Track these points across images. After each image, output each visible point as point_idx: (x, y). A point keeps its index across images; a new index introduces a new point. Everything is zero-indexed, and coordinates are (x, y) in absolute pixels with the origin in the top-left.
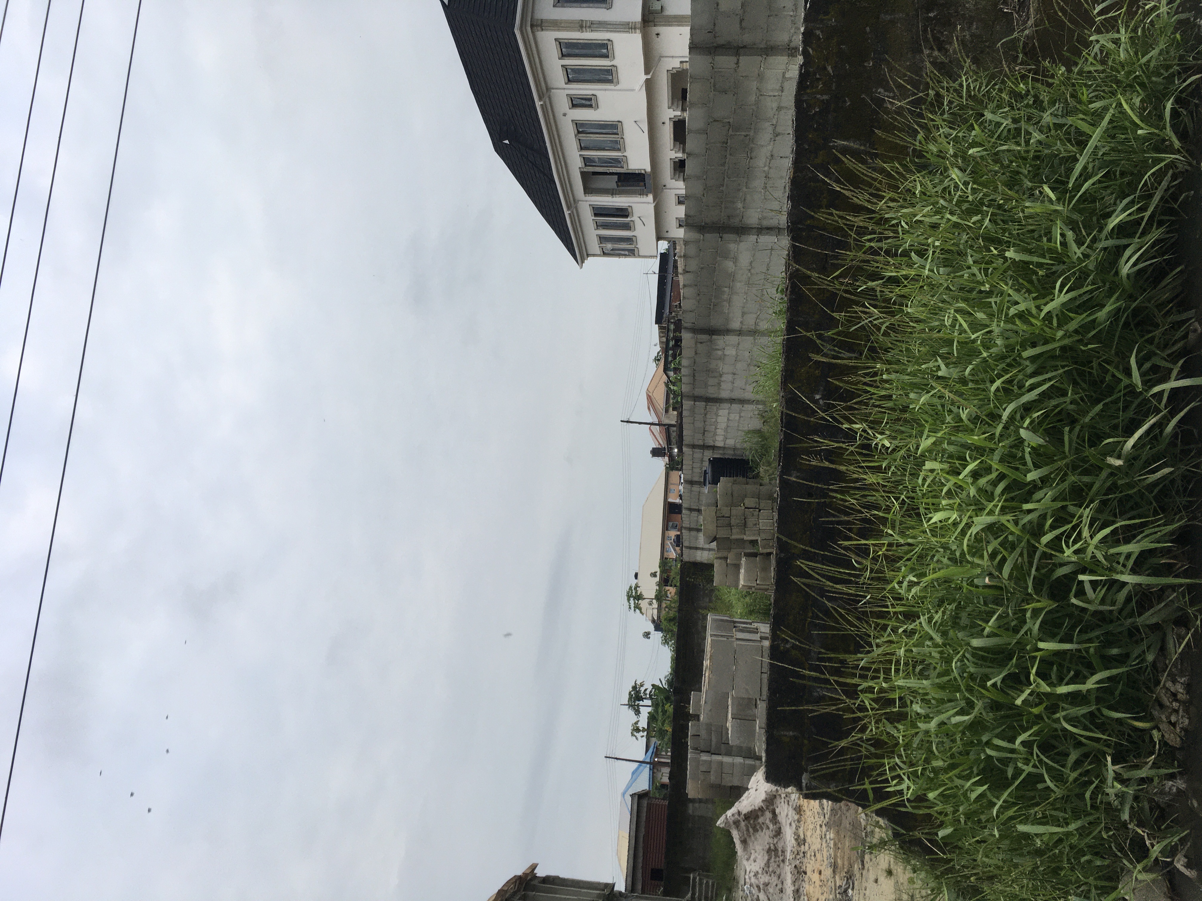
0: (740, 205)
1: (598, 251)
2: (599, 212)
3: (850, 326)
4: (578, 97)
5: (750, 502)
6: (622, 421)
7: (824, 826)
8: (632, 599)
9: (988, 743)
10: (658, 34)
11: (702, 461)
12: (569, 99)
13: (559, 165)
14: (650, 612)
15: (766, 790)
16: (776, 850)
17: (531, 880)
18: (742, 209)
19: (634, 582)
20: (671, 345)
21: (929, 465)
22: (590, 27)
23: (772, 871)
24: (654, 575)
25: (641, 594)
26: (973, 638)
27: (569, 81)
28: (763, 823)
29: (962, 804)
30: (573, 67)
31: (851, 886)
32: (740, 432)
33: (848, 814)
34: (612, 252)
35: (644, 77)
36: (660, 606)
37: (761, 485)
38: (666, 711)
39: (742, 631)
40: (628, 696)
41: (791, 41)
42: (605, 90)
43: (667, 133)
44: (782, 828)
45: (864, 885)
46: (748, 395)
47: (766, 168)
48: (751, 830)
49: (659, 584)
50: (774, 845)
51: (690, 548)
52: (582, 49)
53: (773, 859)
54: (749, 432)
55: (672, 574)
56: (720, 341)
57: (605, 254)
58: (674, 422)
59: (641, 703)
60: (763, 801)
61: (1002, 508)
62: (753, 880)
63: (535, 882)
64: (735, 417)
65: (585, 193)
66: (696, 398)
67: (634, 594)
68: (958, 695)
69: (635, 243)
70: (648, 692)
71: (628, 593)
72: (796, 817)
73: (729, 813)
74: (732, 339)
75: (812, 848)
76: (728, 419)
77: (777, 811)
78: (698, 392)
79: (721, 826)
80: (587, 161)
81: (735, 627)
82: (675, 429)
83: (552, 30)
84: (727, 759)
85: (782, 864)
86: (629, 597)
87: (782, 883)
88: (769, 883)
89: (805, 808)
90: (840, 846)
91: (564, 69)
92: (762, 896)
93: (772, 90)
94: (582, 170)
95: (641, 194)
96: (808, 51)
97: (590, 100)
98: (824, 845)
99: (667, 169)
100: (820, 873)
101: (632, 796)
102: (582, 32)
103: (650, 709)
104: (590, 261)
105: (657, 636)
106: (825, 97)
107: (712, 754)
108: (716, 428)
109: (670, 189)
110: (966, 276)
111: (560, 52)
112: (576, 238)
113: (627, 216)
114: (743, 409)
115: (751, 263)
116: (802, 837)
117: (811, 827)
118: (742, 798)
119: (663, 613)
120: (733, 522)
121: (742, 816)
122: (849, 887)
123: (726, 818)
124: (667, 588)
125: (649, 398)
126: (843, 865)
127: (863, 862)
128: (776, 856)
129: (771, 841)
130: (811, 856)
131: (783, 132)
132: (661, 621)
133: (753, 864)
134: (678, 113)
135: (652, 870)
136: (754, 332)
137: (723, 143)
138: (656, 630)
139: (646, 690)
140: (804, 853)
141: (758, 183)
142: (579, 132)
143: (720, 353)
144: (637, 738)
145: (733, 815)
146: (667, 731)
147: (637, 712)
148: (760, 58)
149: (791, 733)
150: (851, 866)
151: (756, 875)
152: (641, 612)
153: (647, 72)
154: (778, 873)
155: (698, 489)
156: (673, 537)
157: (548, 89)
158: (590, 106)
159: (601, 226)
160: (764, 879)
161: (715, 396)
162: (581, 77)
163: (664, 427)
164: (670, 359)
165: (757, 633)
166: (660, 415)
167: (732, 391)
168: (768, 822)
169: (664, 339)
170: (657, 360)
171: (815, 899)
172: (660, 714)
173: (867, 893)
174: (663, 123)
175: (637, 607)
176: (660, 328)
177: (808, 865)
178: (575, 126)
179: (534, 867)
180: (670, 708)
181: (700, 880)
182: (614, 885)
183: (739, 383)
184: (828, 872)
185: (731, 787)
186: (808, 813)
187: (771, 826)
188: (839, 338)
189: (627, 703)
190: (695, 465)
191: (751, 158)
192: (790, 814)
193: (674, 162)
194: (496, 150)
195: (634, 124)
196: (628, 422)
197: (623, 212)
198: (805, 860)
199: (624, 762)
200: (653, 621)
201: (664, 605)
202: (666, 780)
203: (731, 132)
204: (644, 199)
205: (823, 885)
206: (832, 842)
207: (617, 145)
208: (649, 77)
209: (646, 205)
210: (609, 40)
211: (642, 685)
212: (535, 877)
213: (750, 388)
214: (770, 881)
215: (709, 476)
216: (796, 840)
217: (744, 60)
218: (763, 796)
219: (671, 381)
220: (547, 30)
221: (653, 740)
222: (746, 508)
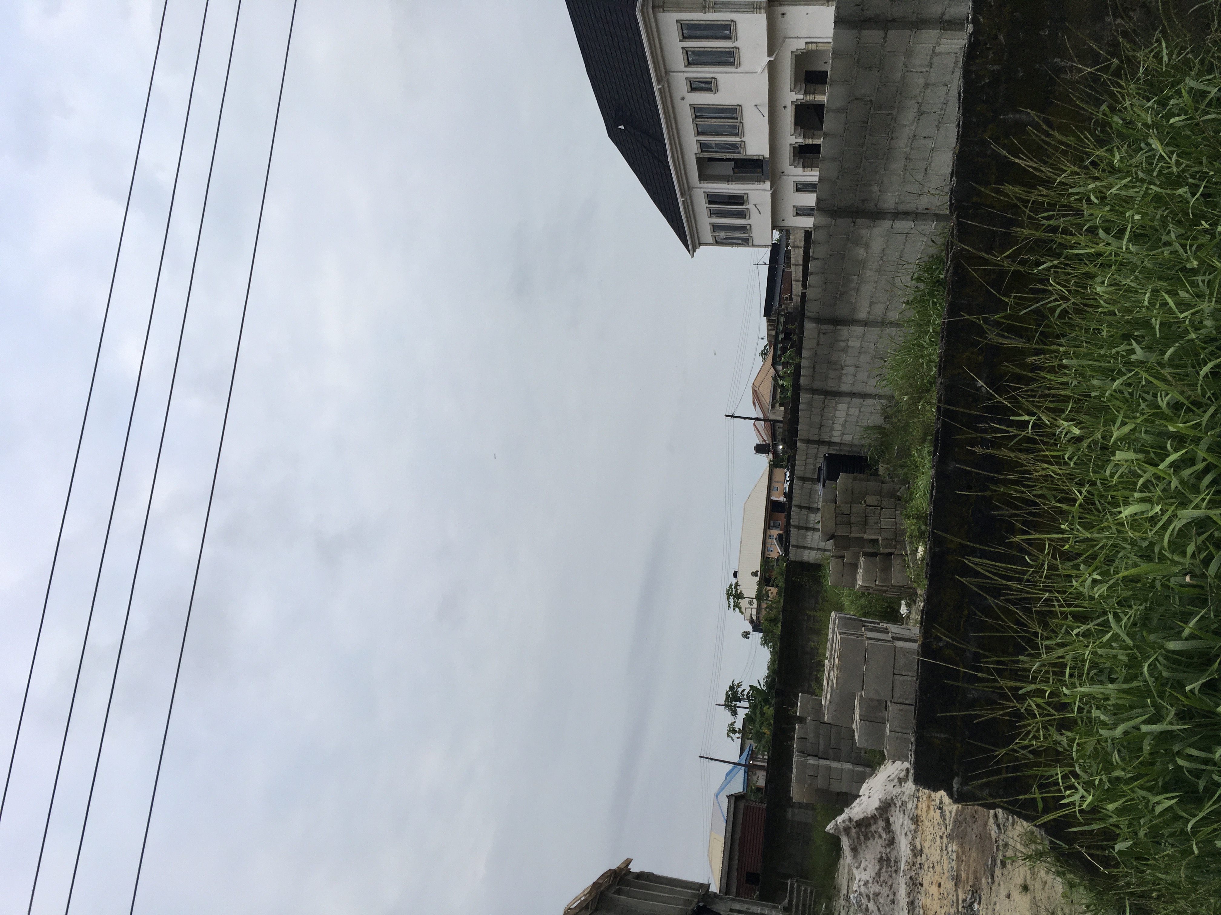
0: (876, 188)
1: (711, 240)
2: (713, 199)
3: (1020, 310)
4: (701, 80)
5: (871, 499)
6: (726, 416)
7: (945, 838)
8: (731, 598)
9: (1179, 754)
10: (783, 14)
11: (816, 457)
12: (688, 82)
13: (675, 150)
14: (748, 612)
15: (880, 797)
16: (888, 860)
17: (625, 875)
18: (879, 193)
19: (734, 581)
20: (780, 339)
21: (1119, 456)
22: (713, 7)
23: (884, 881)
24: (755, 574)
25: (741, 593)
26: (1170, 640)
27: (689, 64)
28: (875, 832)
29: (1144, 817)
30: (693, 49)
31: (978, 901)
32: (858, 428)
33: (975, 827)
34: (725, 241)
35: (767, 59)
36: (759, 605)
37: (883, 483)
38: (764, 713)
39: (873, 630)
40: (725, 696)
41: (943, 14)
42: (726, 73)
43: (788, 117)
44: (896, 838)
45: (994, 900)
46: (870, 390)
47: (908, 149)
48: (862, 838)
49: (759, 583)
50: (887, 854)
51: (797, 547)
52: (703, 30)
53: (884, 870)
54: (869, 428)
55: (774, 574)
56: (845, 332)
57: (717, 243)
58: (780, 418)
59: (738, 704)
60: (876, 809)
61: (1210, 501)
62: (863, 889)
63: (629, 877)
64: (854, 411)
65: (700, 180)
66: (814, 391)
67: (734, 592)
68: (1149, 700)
69: (749, 232)
70: (745, 693)
71: (728, 591)
72: (913, 827)
73: (840, 819)
74: (858, 330)
75: (931, 859)
76: (847, 414)
77: (891, 820)
78: (818, 385)
79: (831, 832)
80: (703, 146)
81: (863, 626)
82: (781, 425)
83: (673, 11)
84: (835, 765)
85: (894, 875)
86: (729, 595)
87: (894, 894)
88: (880, 893)
89: (923, 818)
90: (964, 858)
91: (684, 51)
92: (871, 906)
93: (921, 66)
94: (698, 156)
95: (759, 180)
96: (979, 20)
97: (710, 83)
98: (945, 857)
99: (786, 154)
100: (939, 885)
101: (729, 797)
102: (705, 13)
103: (747, 711)
104: (702, 250)
105: (757, 637)
106: (996, 67)
107: (819, 758)
108: (833, 423)
109: (789, 175)
110: (1166, 253)
111: (681, 34)
112: (689, 227)
113: (742, 204)
114: (864, 403)
115: (883, 250)
116: (919, 847)
117: (930, 837)
118: (853, 805)
119: (764, 612)
120: (853, 519)
121: (853, 823)
122: (974, 902)
123: (836, 825)
124: (769, 588)
125: (755, 393)
126: (968, 878)
127: (992, 876)
128: (889, 866)
129: (883, 850)
130: (929, 867)
131: (929, 111)
132: (760, 622)
133: (863, 873)
134: (801, 96)
135: (747, 873)
136: (882, 323)
137: (864, 122)
138: (754, 631)
139: (743, 691)
140: (920, 864)
141: (897, 165)
142: (696, 117)
143: (843, 344)
144: (733, 740)
145: (844, 821)
146: (765, 734)
147: (734, 713)
148: (908, 32)
149: (943, 736)
150: (977, 879)
151: (866, 884)
152: (741, 612)
153: (770, 53)
154: (890, 883)
155: (810, 486)
156: (775, 536)
157: (667, 72)
158: (710, 90)
159: (715, 214)
160: (876, 888)
161: (834, 389)
162: (702, 59)
163: (769, 423)
164: (779, 352)
165: (888, 633)
166: (766, 410)
167: (853, 385)
168: (880, 830)
169: (773, 333)
170: (764, 353)
171: (933, 912)
172: (758, 715)
173: (997, 908)
174: (785, 107)
175: (737, 606)
176: (769, 321)
177: (925, 877)
178: (693, 110)
179: (628, 862)
180: (769, 711)
181: (798, 886)
182: (709, 885)
183: (862, 376)
184: (949, 885)
185: (838, 794)
186: (926, 823)
187: (884, 835)
188: (1008, 322)
189: (723, 703)
190: (808, 461)
191: (892, 139)
192: (906, 823)
193: (794, 147)
194: (610, 136)
195: (755, 107)
196: (732, 416)
197: (739, 200)
198: (922, 872)
199: (719, 763)
200: (751, 621)
201: (764, 605)
202: (761, 783)
203: (872, 111)
204: (761, 186)
205: (942, 897)
206: (955, 855)
207: (736, 130)
208: (772, 59)
209: (763, 192)
210: (732, 21)
211: (739, 685)
212: (629, 872)
213: (873, 382)
214: (882, 892)
215: (824, 473)
216: (912, 850)
217: (892, 34)
218: (877, 804)
219: (779, 376)
220: (668, 11)
221: (749, 742)
222: (867, 506)
